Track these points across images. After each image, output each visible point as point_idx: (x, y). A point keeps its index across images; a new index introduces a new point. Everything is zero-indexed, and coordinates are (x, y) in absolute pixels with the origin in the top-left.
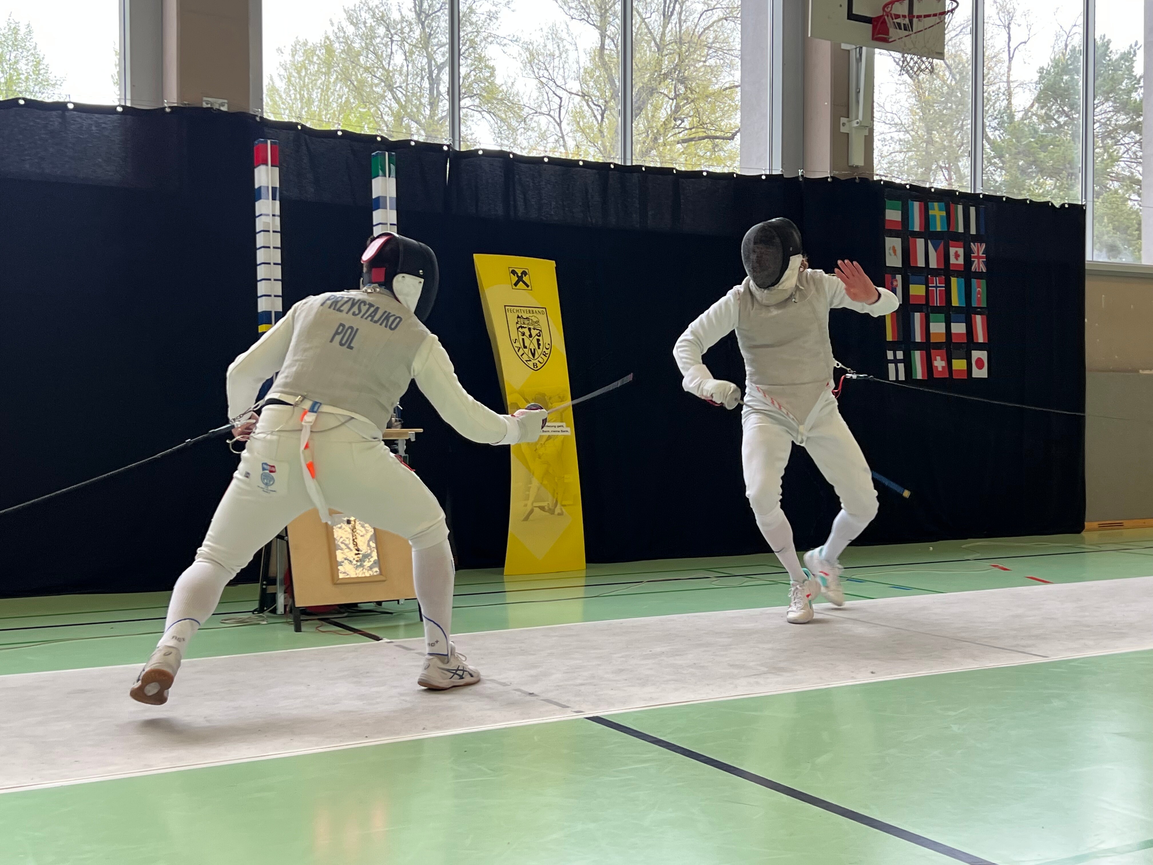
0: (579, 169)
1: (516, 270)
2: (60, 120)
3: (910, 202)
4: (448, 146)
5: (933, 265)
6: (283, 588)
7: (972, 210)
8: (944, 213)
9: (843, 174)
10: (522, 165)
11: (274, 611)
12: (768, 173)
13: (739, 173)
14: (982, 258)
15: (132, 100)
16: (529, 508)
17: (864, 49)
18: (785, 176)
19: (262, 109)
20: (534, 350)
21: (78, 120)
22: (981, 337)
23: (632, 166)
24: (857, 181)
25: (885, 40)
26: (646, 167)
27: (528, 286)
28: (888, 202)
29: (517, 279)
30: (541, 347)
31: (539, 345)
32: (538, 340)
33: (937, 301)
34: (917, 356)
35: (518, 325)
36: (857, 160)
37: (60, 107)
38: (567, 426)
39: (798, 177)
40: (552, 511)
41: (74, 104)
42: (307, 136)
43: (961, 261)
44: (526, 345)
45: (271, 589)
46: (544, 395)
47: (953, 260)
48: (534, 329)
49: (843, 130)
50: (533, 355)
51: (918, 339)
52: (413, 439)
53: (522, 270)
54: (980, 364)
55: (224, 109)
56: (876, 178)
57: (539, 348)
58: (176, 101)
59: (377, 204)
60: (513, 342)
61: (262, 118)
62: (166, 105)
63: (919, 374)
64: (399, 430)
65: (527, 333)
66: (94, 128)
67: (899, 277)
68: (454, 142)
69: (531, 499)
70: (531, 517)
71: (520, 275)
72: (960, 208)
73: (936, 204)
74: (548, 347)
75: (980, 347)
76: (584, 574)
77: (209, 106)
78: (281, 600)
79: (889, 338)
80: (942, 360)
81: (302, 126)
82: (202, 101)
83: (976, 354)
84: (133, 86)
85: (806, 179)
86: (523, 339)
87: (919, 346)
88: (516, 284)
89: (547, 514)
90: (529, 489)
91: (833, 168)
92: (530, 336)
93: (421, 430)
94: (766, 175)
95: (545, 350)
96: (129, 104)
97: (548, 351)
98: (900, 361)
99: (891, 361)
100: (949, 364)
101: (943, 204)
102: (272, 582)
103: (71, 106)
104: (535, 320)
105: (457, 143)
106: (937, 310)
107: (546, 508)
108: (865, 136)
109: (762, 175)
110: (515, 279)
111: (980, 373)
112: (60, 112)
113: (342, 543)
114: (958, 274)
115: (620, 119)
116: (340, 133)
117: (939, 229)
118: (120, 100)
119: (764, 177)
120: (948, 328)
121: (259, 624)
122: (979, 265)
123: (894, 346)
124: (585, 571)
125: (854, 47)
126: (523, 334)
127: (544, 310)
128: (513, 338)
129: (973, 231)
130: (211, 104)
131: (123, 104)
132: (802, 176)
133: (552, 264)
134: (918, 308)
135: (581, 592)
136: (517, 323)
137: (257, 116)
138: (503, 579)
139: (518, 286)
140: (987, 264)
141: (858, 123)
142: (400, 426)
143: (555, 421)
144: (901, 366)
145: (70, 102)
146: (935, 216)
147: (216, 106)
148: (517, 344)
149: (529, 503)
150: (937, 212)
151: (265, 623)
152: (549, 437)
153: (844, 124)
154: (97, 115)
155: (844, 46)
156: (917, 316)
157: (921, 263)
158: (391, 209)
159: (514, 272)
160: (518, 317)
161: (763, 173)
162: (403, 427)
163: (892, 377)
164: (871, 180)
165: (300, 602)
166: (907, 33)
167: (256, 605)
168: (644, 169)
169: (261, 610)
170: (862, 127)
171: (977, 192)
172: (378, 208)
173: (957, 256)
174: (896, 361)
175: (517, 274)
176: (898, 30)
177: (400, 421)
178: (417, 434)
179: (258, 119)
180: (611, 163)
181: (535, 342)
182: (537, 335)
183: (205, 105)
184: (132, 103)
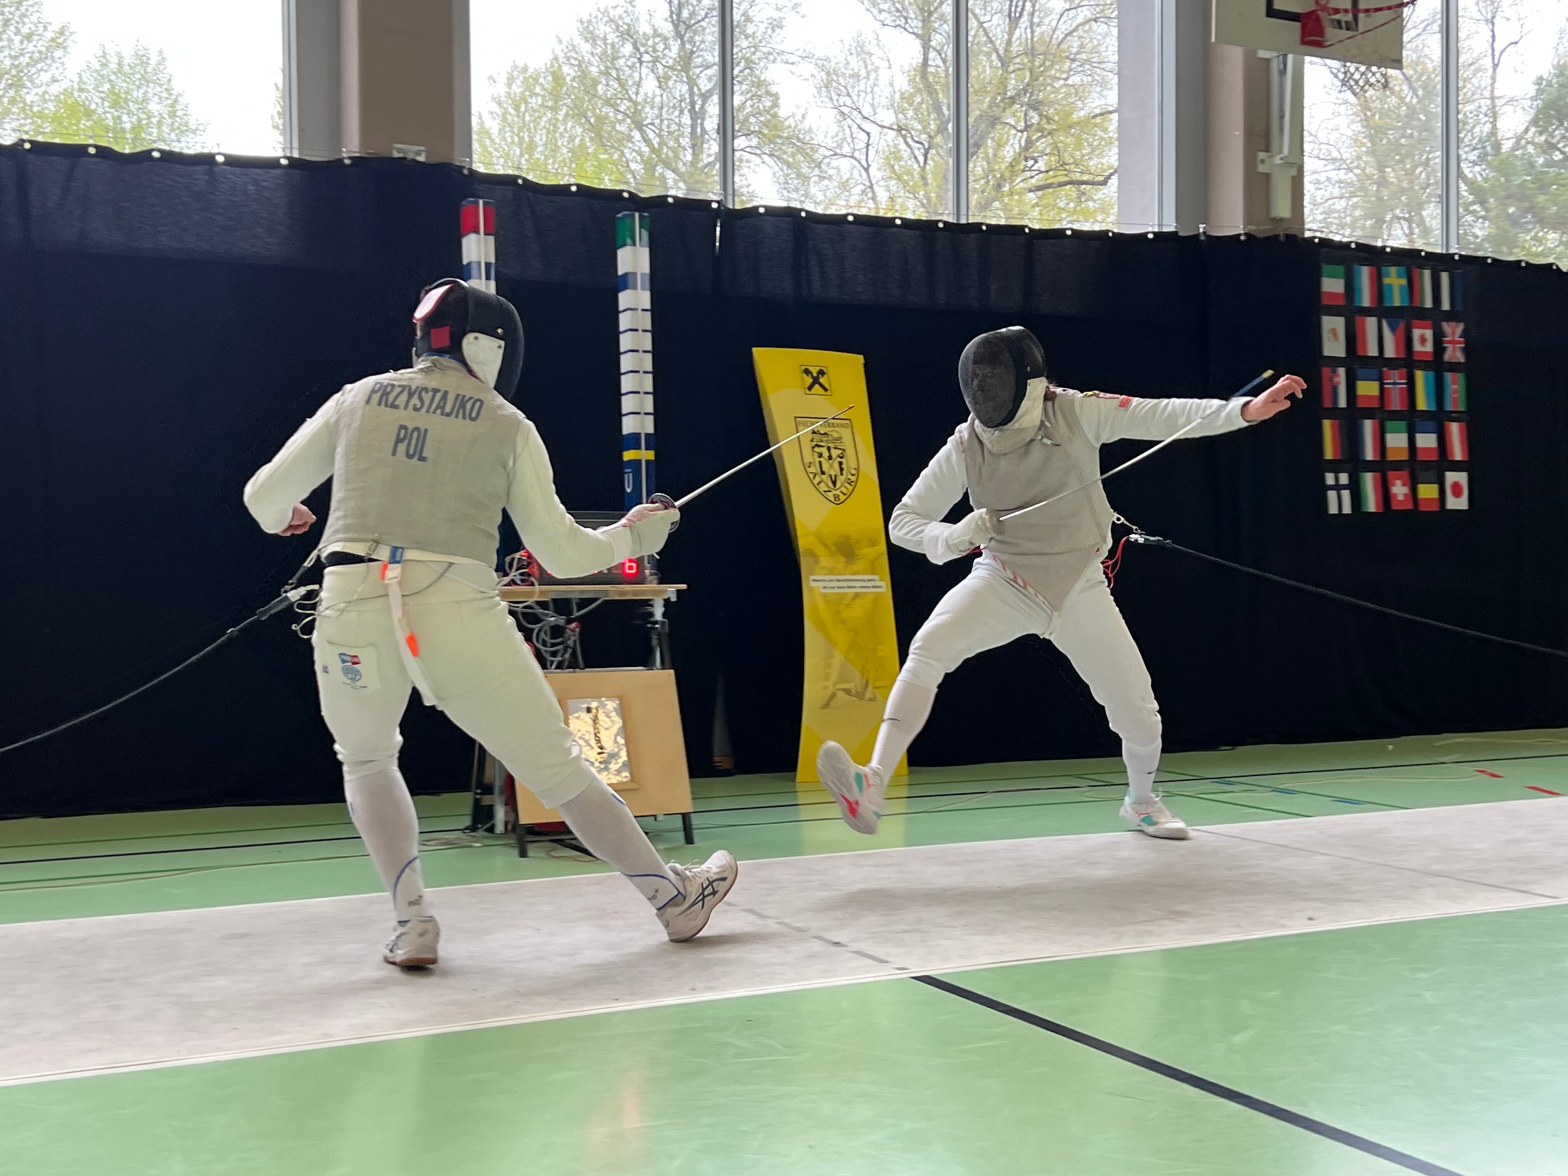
0: (895, 230)
1: (811, 369)
2: (207, 177)
3: (1356, 267)
4: (718, 202)
5: (1390, 352)
6: (503, 798)
7: (1445, 277)
8: (1404, 282)
9: (1262, 230)
10: (817, 226)
11: (491, 830)
12: (1156, 230)
13: (1116, 230)
14: (1459, 343)
15: (300, 149)
16: (830, 690)
17: (1290, 57)
18: (1181, 234)
19: (471, 157)
20: (836, 476)
21: (230, 176)
22: (1458, 453)
23: (968, 224)
24: (1282, 239)
25: (1319, 44)
26: (988, 226)
27: (826, 390)
28: (1326, 268)
29: (811, 380)
30: (844, 472)
31: (842, 470)
32: (841, 463)
33: (1396, 403)
34: (1369, 480)
35: (814, 443)
36: (1282, 209)
37: (207, 160)
38: (881, 580)
39: (1197, 236)
40: (860, 696)
41: (225, 155)
42: (530, 194)
43: (1429, 347)
44: (824, 469)
45: (486, 800)
46: (847, 537)
47: (1417, 347)
48: (836, 448)
49: (1261, 168)
50: (834, 483)
51: (1369, 455)
52: (674, 599)
53: (818, 369)
54: (1457, 490)
55: (421, 158)
56: (1308, 234)
57: (842, 474)
58: (357, 150)
59: (625, 282)
60: (806, 466)
61: (470, 170)
62: (344, 155)
63: (1371, 505)
64: (654, 586)
65: (826, 454)
66: (251, 187)
67: (1342, 371)
68: (725, 197)
69: (833, 678)
70: (832, 703)
71: (815, 375)
72: (1427, 274)
73: (1393, 270)
74: (854, 472)
75: (1457, 466)
76: (905, 780)
77: (401, 155)
78: (500, 814)
79: (1329, 454)
80: (1404, 485)
81: (525, 180)
82: (393, 149)
83: (1451, 477)
84: (301, 131)
85: (1209, 237)
86: (820, 462)
87: (1370, 466)
88: (810, 388)
89: (855, 699)
90: (828, 666)
91: (1248, 221)
92: (830, 458)
93: (684, 586)
94: (1154, 233)
95: (850, 477)
96: (296, 155)
97: (853, 478)
98: (1344, 487)
99: (1331, 488)
100: (1414, 491)
101: (1402, 269)
102: (488, 790)
103: (220, 159)
104: (836, 435)
105: (730, 198)
106: (1396, 416)
107: (853, 691)
108: (1293, 177)
109: (1149, 233)
110: (809, 380)
111: (1458, 503)
112: (207, 167)
113: (580, 738)
114: (1425, 365)
115: (951, 160)
116: (574, 189)
117: (1397, 303)
118: (284, 149)
119: (1151, 236)
120: (1412, 441)
121: (471, 846)
122: (1454, 353)
123: (1336, 467)
124: (907, 777)
125: (1275, 54)
126: (820, 456)
127: (848, 422)
128: (807, 460)
129: (1446, 306)
130: (404, 152)
131: (288, 155)
132: (1204, 233)
133: (860, 358)
134: (1369, 413)
135: (901, 806)
136: (812, 441)
137: (464, 167)
138: (795, 787)
139: (813, 391)
140: (1466, 351)
141: (1282, 159)
142: (655, 581)
143: (864, 573)
144: (1346, 494)
145: (219, 154)
146: (1390, 286)
147: (411, 156)
148: (812, 469)
149: (830, 684)
150: (1395, 279)
151: (479, 845)
152: (857, 595)
153: (1263, 161)
154: (255, 171)
155: (1263, 54)
156: (1368, 426)
157: (1372, 351)
158: (643, 289)
159: (807, 372)
160: (814, 432)
161: (1150, 229)
162: (661, 582)
163: (1333, 510)
164: (1300, 237)
165: (526, 818)
166: (1350, 33)
167: (467, 821)
168: (984, 228)
169: (473, 828)
170: (1287, 164)
171: (1452, 251)
172: (625, 288)
173: (1423, 340)
174: (1338, 487)
175: (811, 373)
176: (1338, 31)
177: (656, 574)
178: (679, 592)
179: (466, 172)
180: (940, 221)
181: (836, 466)
182: (839, 456)
183: (396, 155)
184: (300, 154)
